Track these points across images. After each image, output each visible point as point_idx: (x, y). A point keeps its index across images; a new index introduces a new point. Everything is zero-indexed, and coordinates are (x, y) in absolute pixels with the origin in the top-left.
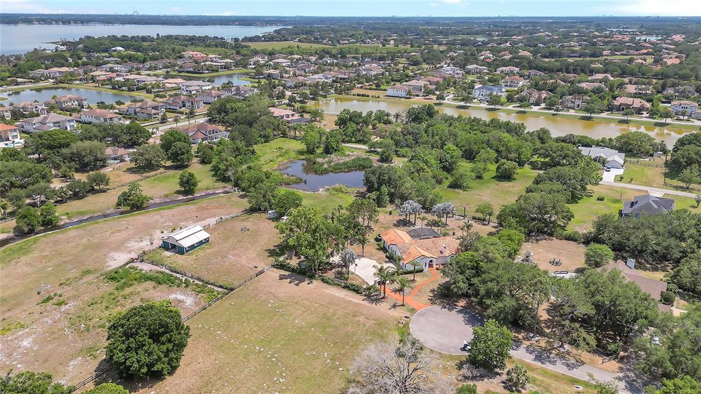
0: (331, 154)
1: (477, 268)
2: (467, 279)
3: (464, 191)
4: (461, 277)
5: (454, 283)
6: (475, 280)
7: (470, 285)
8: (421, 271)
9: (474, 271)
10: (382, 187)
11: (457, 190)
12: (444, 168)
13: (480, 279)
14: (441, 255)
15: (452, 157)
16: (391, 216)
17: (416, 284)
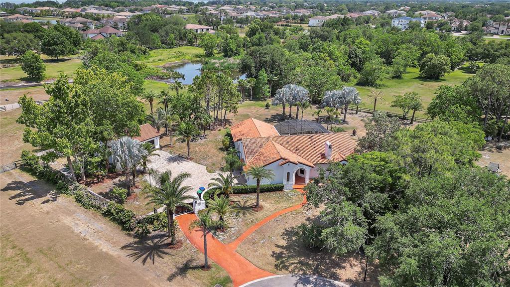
0: (229, 57)
1: (392, 187)
2: (366, 214)
3: (377, 88)
4: (348, 208)
5: (333, 223)
6: (387, 221)
7: (372, 231)
8: (279, 189)
9: (385, 196)
10: (261, 72)
11: (367, 88)
12: (353, 65)
13: (402, 217)
14: (322, 161)
15: (363, 53)
16: (267, 110)
17: (260, 215)
